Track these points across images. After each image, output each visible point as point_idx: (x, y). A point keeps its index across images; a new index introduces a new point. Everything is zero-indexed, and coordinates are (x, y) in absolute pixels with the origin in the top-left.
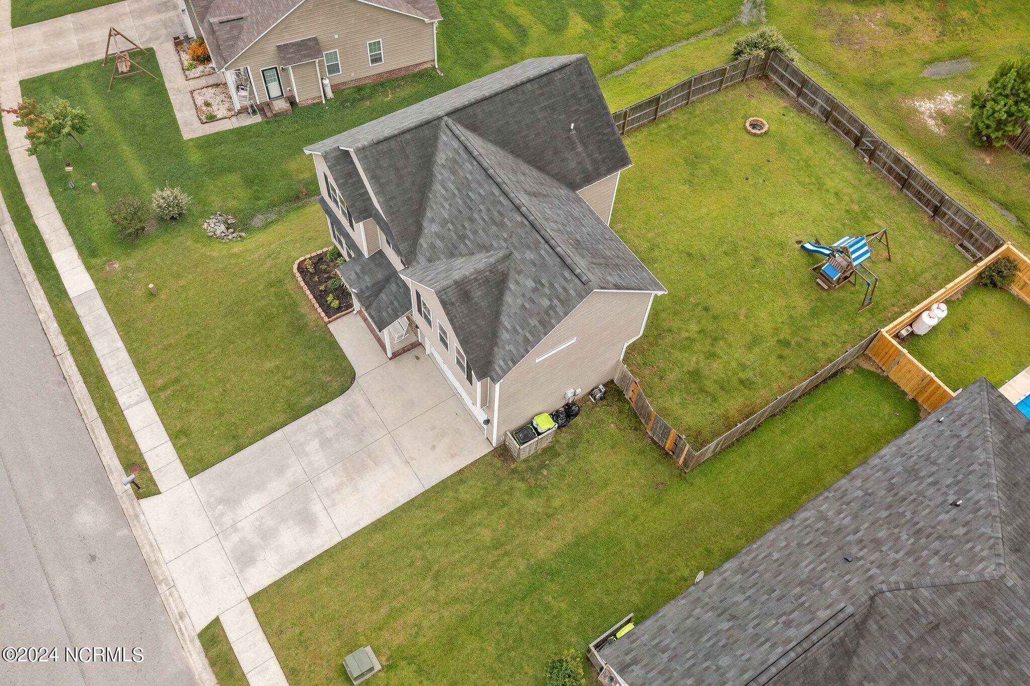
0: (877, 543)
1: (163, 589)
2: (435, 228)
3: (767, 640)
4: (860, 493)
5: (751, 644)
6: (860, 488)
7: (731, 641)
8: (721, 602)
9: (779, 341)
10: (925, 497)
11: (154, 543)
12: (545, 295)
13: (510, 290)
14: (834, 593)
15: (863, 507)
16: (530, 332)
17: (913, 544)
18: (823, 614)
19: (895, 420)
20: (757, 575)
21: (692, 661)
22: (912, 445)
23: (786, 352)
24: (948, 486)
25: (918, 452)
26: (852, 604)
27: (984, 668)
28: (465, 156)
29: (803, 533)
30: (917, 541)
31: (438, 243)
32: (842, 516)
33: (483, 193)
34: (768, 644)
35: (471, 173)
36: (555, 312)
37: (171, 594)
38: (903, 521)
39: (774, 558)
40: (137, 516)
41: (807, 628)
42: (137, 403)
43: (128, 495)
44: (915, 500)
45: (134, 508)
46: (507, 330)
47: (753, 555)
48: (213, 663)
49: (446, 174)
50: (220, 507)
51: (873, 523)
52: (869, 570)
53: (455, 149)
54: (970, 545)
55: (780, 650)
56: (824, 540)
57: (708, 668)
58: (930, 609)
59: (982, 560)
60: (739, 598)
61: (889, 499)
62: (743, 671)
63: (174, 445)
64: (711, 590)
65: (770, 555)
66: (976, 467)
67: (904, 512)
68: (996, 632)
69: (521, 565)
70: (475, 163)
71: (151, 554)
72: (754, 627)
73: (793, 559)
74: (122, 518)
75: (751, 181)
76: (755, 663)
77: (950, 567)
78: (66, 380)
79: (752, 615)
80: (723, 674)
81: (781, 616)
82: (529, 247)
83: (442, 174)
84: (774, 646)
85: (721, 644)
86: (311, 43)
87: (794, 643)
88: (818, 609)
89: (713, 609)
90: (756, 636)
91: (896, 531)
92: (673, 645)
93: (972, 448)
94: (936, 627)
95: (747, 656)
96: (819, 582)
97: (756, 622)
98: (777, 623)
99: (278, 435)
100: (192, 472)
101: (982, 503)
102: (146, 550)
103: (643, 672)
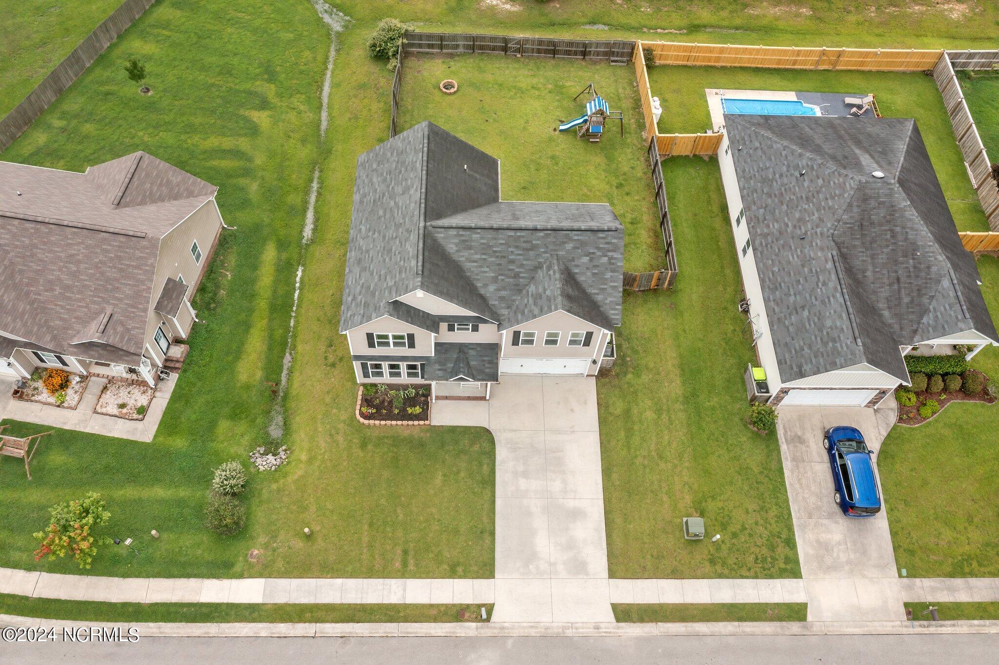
0: (800, 220)
1: (569, 632)
2: (492, 288)
3: (828, 298)
4: (762, 211)
5: (826, 306)
6: (758, 208)
7: (818, 315)
8: (788, 308)
9: (617, 187)
10: (786, 184)
11: (532, 624)
12: (601, 256)
13: (577, 273)
14: (819, 254)
15: (773, 214)
16: (611, 282)
17: (813, 205)
18: (830, 265)
19: (701, 172)
20: (783, 284)
21: (819, 339)
22: (747, 170)
23: (626, 189)
24: (788, 171)
25: (754, 171)
26: (832, 250)
27: (890, 221)
28: (468, 233)
29: (770, 250)
30: (813, 202)
31: (503, 293)
32: (771, 226)
33: (503, 242)
34: (831, 299)
35: (482, 238)
36: (615, 259)
37: (577, 628)
38: (796, 201)
39: (777, 270)
40: (502, 628)
41: (834, 277)
42: (404, 590)
43: (482, 628)
44: (785, 189)
45: (495, 628)
46: (598, 294)
47: (767, 280)
48: (641, 620)
49: (466, 253)
50: (531, 567)
51: (787, 215)
52: (816, 233)
53: (456, 236)
54: (832, 183)
55: (838, 295)
56: (782, 242)
57: (828, 333)
58: (853, 221)
59: (845, 184)
60: (792, 299)
61: (776, 200)
62: (840, 317)
63: (460, 577)
64: (777, 310)
65: (773, 273)
66: (784, 153)
67: (790, 198)
68: (879, 204)
69: (678, 406)
70: (479, 231)
71: (539, 630)
72: (816, 300)
73: (784, 262)
74: (497, 640)
75: (491, 121)
76: (839, 309)
77: (839, 198)
78: (344, 637)
79: (808, 298)
80: (836, 327)
81: (818, 285)
82: (564, 243)
83: (463, 256)
84: (834, 296)
85: (816, 320)
86: (171, 285)
87: (839, 287)
88: (825, 266)
89: (790, 314)
90: (823, 302)
91: (800, 208)
92: (802, 344)
93: (771, 147)
94: (862, 225)
95: (832, 312)
96: (808, 258)
97: (813, 298)
98: (821, 289)
99: (499, 503)
100: (491, 575)
101: (809, 163)
102: (533, 632)
103: (810, 366)
